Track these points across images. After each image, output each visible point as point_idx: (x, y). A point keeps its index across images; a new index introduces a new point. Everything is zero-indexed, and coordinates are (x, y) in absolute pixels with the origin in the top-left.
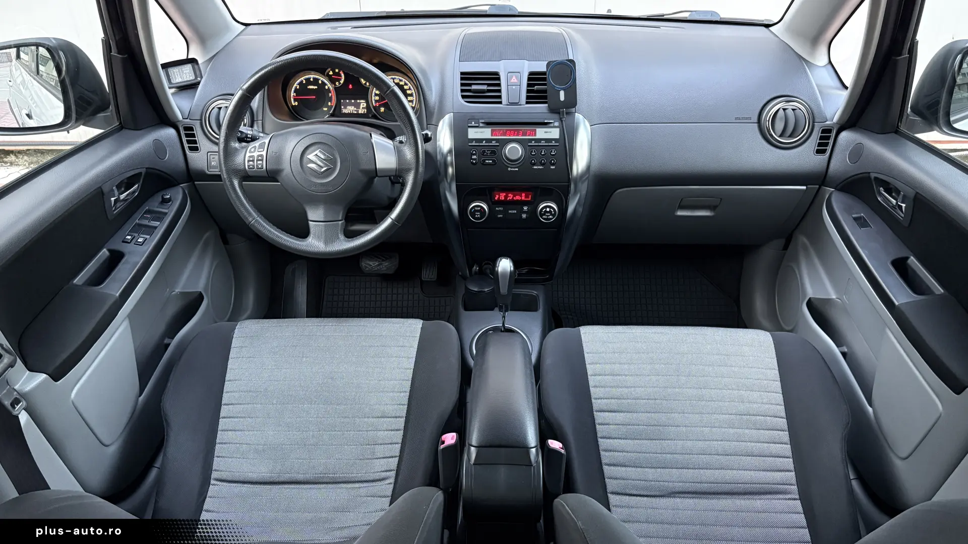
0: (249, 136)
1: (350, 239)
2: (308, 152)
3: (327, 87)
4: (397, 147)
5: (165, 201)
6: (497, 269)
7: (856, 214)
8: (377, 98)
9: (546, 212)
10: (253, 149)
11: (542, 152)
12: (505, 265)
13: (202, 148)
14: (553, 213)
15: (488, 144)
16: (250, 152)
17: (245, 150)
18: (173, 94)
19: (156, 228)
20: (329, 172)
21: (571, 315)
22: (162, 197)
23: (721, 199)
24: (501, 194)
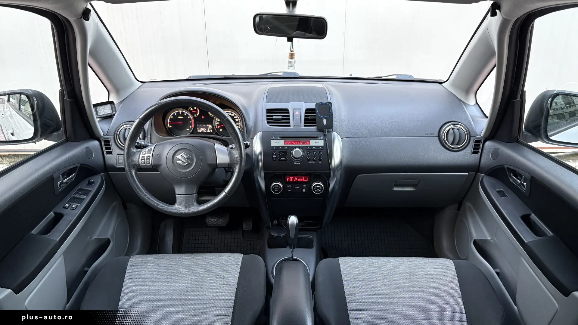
0: (142, 145)
1: (200, 205)
2: (177, 154)
3: (189, 117)
4: (229, 151)
5: (90, 183)
6: (288, 222)
7: (498, 189)
8: (218, 123)
9: (317, 188)
10: (144, 152)
11: (314, 153)
12: (293, 220)
13: (114, 153)
14: (321, 188)
15: (282, 149)
16: (143, 154)
17: (139, 153)
18: (99, 121)
19: (84, 199)
20: (189, 165)
21: (333, 251)
22: (89, 181)
23: (419, 181)
24: (290, 178)
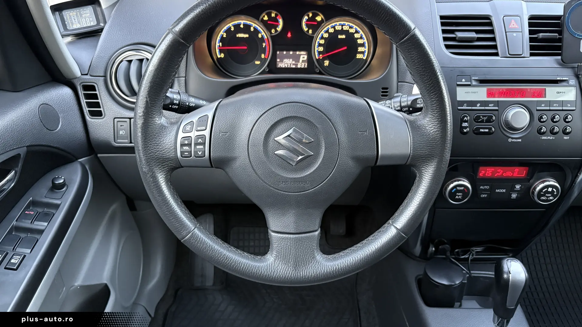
0: (175, 102)
1: (330, 257)
2: (277, 131)
3: (260, 36)
4: (411, 121)
5: (56, 187)
8: (321, 49)
9: (547, 192)
10: (189, 126)
11: (554, 118)
12: (516, 271)
13: (107, 114)
14: (555, 193)
15: (483, 108)
16: (185, 129)
18: (70, 43)
19: (41, 232)
22: (53, 183)
24: (488, 170)
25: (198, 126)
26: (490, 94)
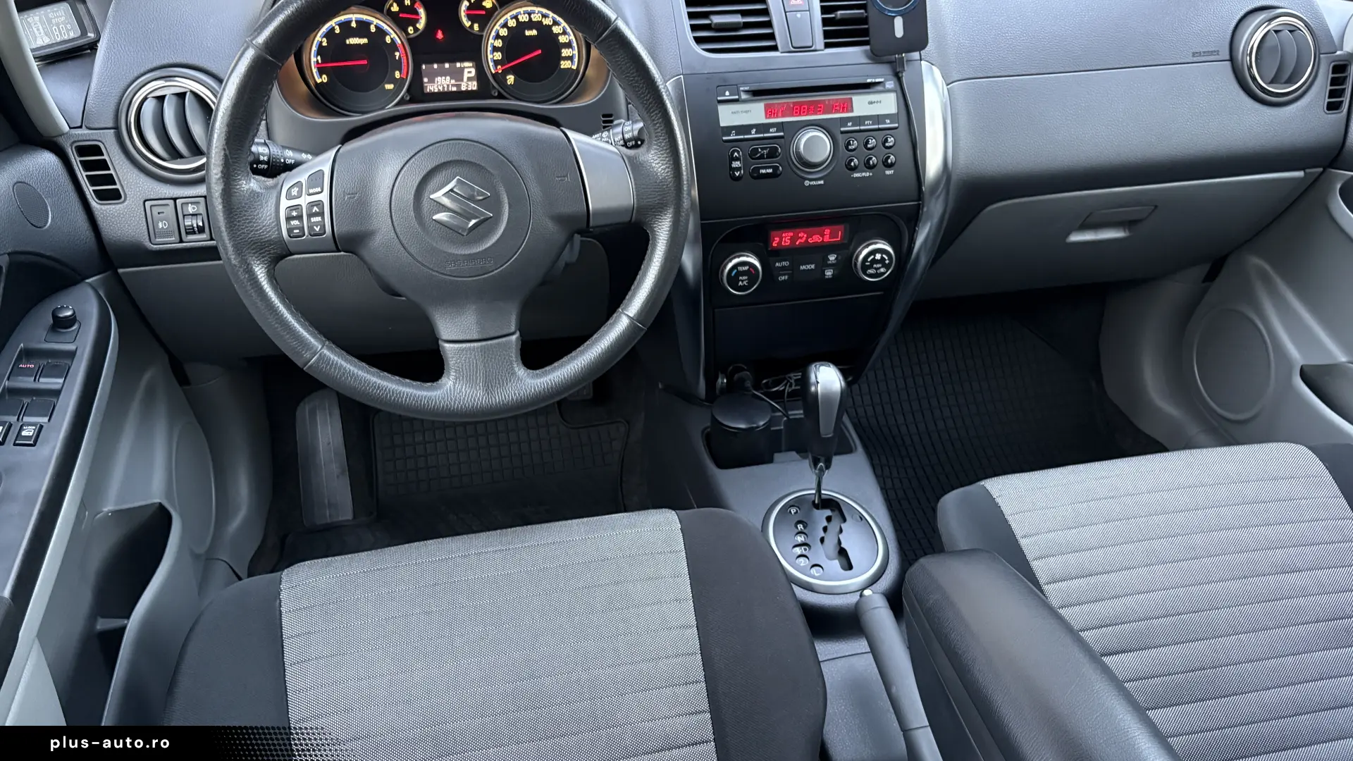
0: (262, 158)
1: (540, 371)
2: (431, 185)
3: (388, 40)
5: (61, 324)
8: (498, 56)
9: (874, 261)
10: (294, 190)
11: (868, 142)
12: (827, 379)
13: (129, 193)
14: (887, 262)
15: (762, 135)
16: (289, 197)
17: (275, 195)
18: (44, 74)
19: (56, 393)
22: (55, 317)
23: (1156, 207)
24: (784, 235)
25: (309, 187)
26: (770, 112)
